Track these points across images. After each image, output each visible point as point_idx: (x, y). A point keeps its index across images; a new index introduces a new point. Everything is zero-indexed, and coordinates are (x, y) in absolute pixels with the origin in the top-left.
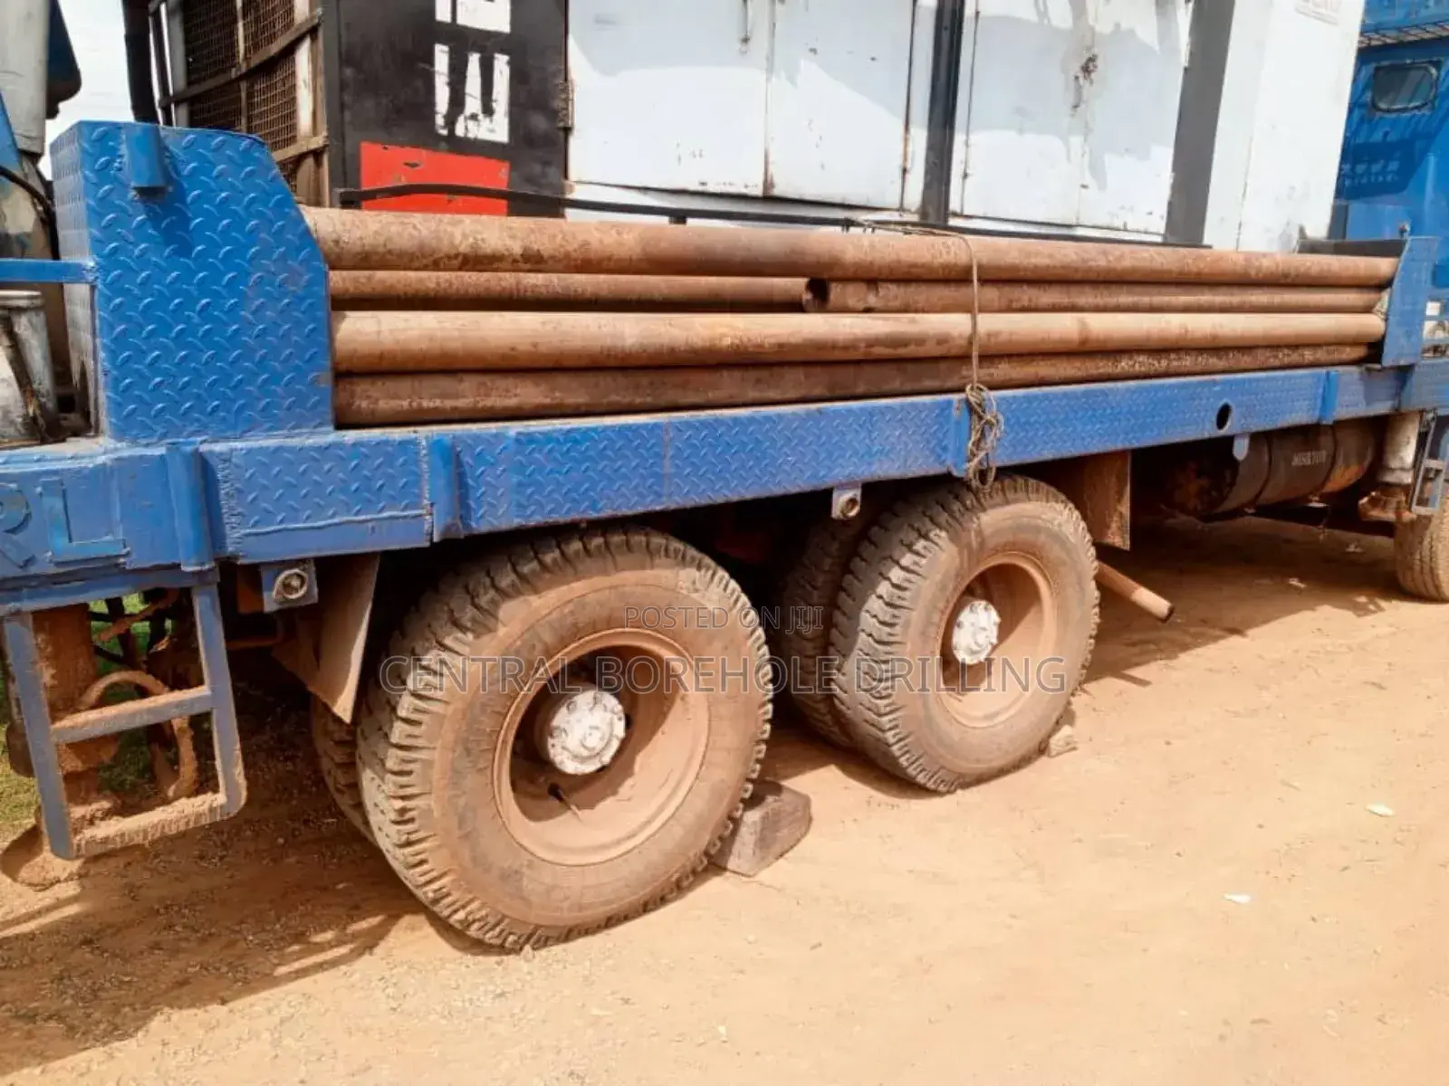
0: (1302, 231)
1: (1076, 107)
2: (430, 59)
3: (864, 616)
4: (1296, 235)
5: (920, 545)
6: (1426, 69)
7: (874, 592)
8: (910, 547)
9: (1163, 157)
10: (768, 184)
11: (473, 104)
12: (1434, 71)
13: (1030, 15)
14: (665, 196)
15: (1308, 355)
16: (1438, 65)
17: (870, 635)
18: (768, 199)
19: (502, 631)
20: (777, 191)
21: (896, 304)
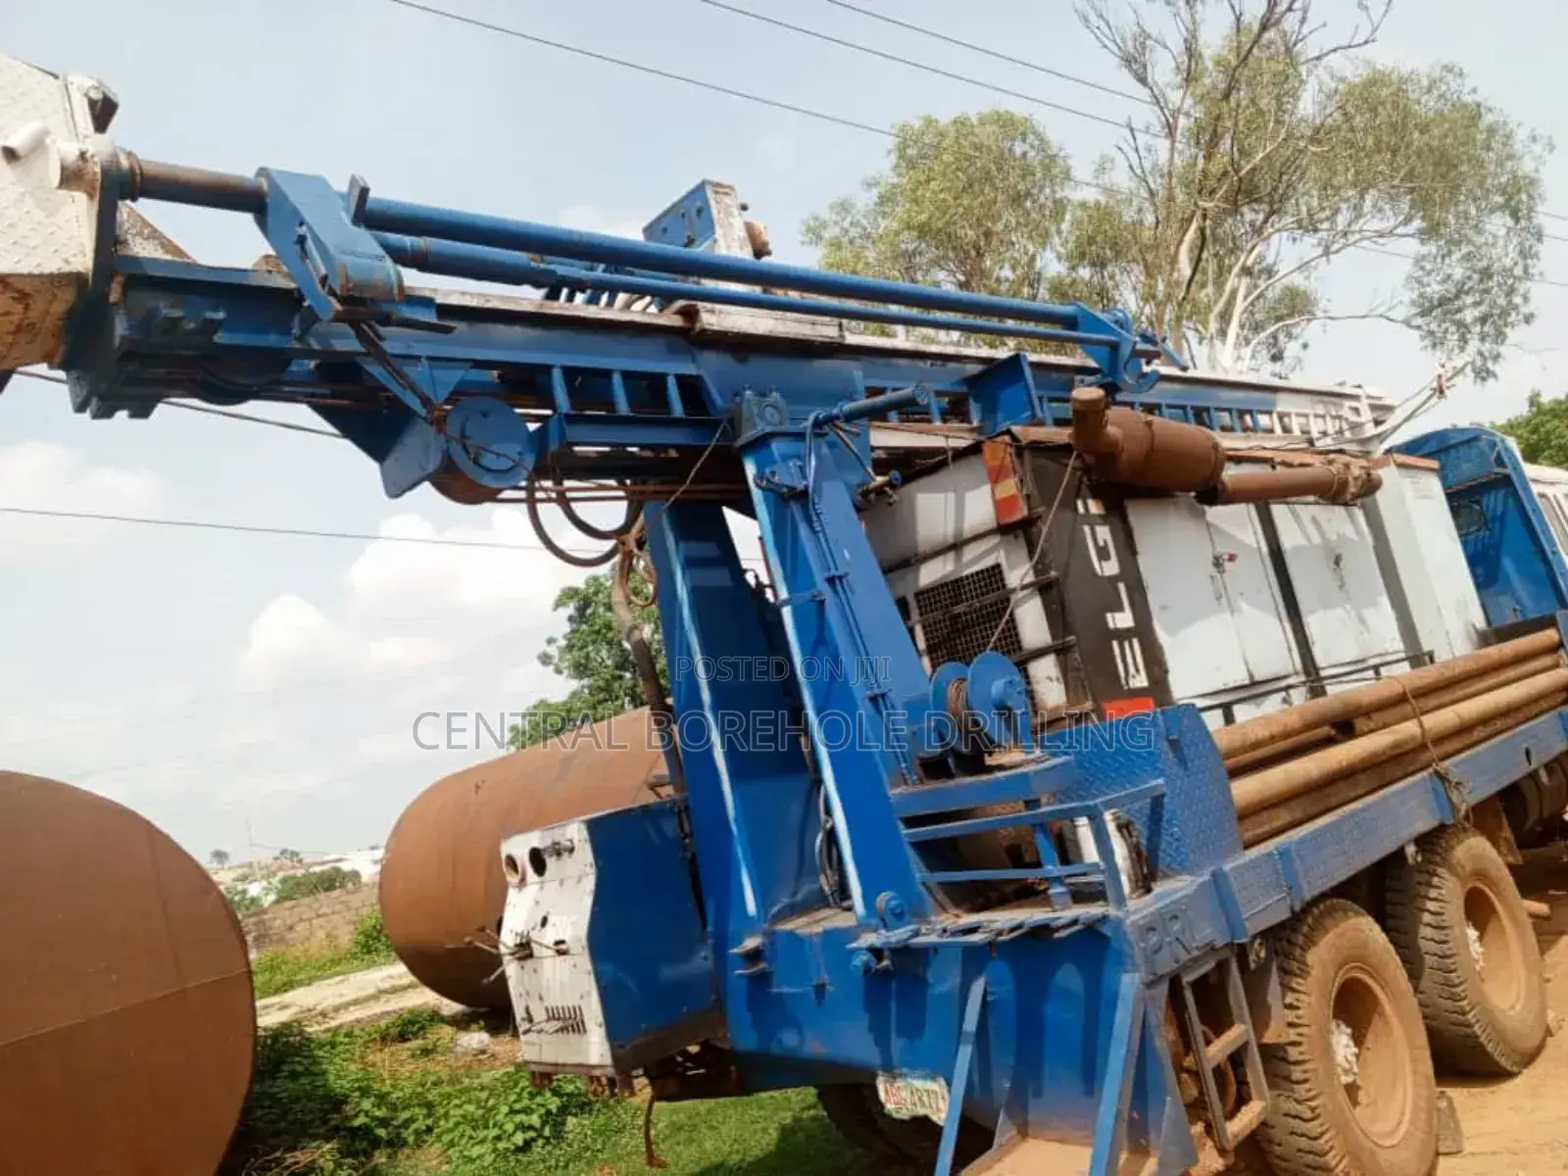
0: (1474, 626)
1: (1341, 587)
2: (1111, 650)
3: (1422, 942)
4: (1473, 631)
5: (1435, 880)
6: (1470, 507)
7: (1421, 923)
8: (1430, 885)
9: (1385, 601)
10: (1251, 676)
11: (1132, 669)
12: (1478, 507)
13: (1303, 542)
14: (1214, 697)
15: (1544, 705)
16: (1478, 502)
17: (1435, 955)
18: (1254, 684)
19: (1314, 973)
20: (1258, 677)
21: (1380, 724)
